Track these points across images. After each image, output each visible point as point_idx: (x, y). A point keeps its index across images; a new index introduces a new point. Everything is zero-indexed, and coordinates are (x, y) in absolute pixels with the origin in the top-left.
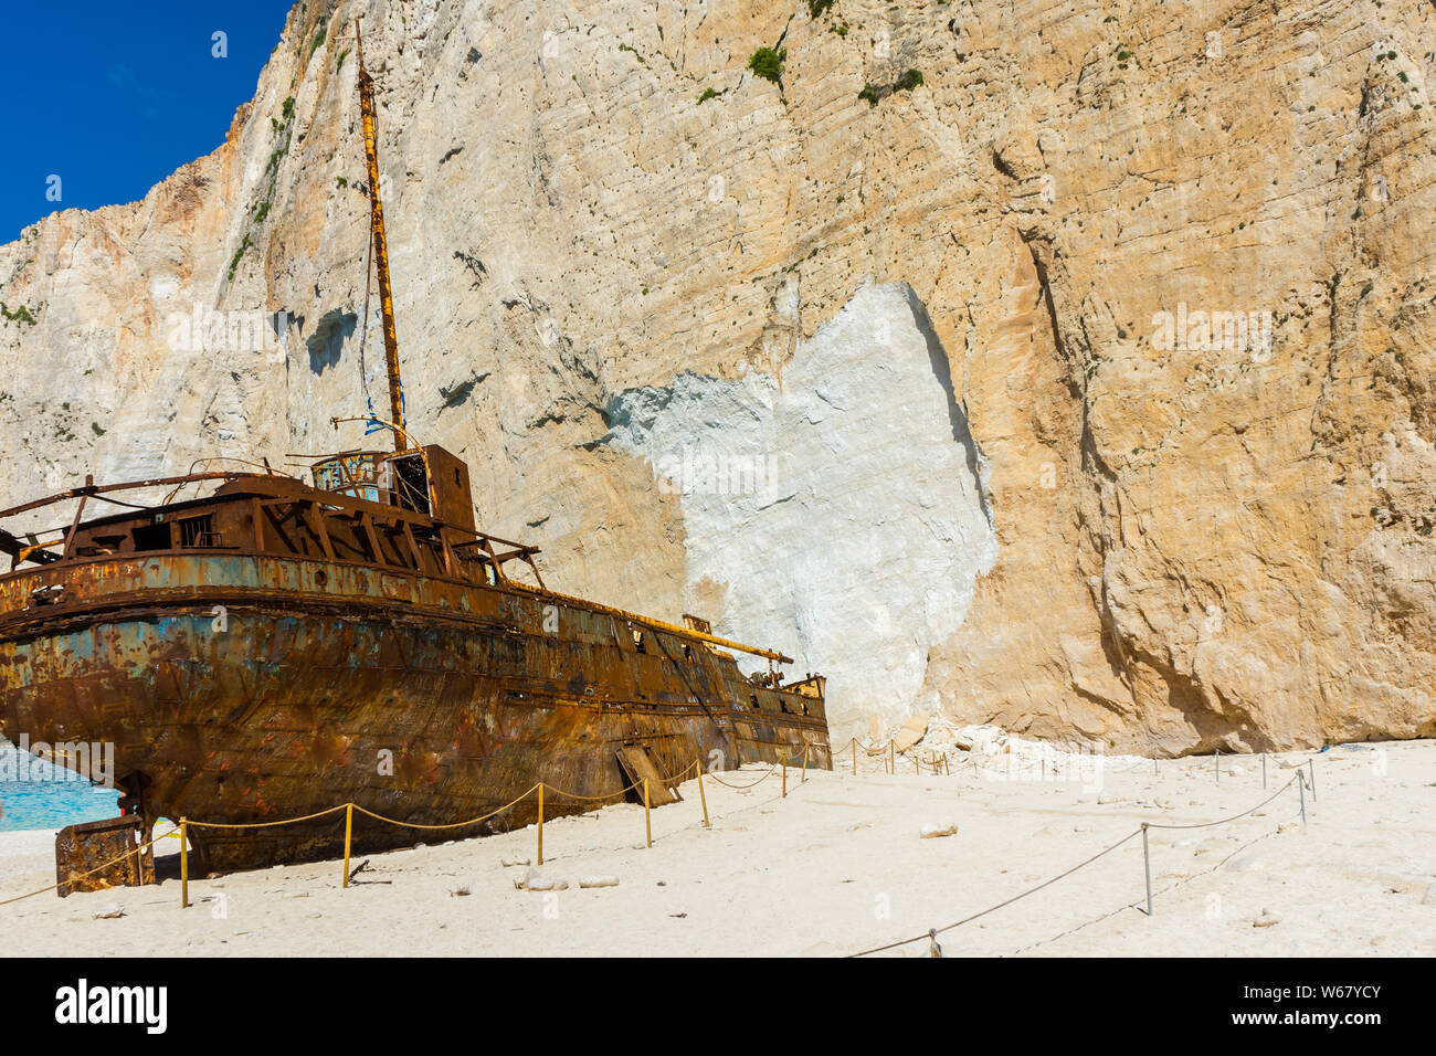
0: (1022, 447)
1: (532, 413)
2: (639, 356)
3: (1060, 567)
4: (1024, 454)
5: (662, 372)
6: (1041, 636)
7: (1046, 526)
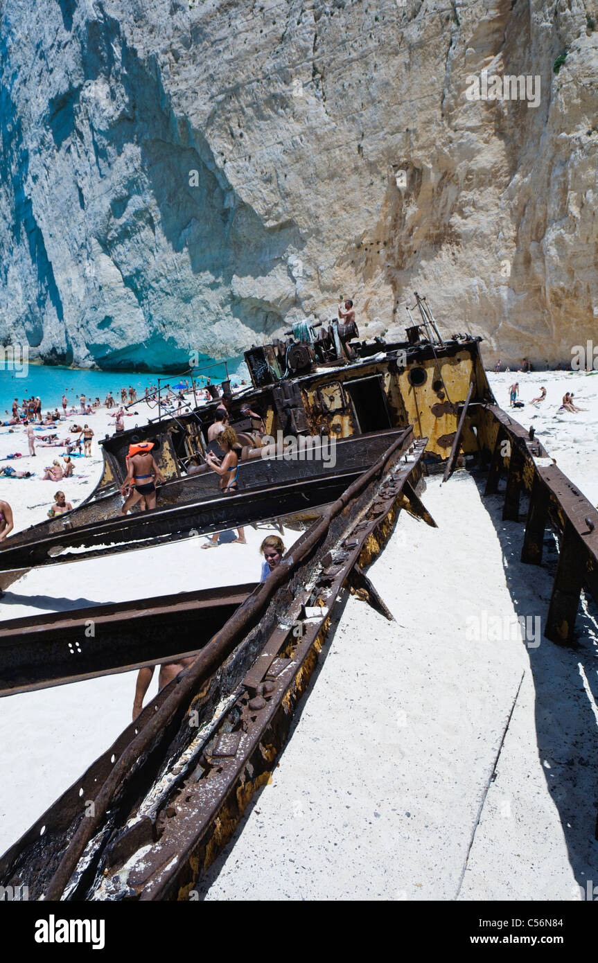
0: (485, 135)
1: (112, 113)
2: (187, 62)
3: (506, 234)
4: (486, 142)
5: (206, 75)
6: (485, 287)
7: (498, 201)
